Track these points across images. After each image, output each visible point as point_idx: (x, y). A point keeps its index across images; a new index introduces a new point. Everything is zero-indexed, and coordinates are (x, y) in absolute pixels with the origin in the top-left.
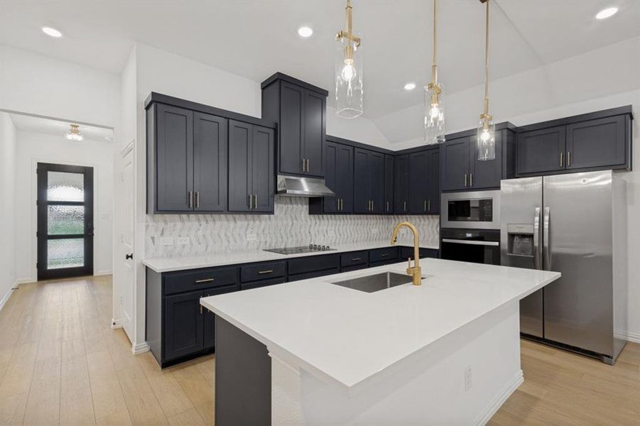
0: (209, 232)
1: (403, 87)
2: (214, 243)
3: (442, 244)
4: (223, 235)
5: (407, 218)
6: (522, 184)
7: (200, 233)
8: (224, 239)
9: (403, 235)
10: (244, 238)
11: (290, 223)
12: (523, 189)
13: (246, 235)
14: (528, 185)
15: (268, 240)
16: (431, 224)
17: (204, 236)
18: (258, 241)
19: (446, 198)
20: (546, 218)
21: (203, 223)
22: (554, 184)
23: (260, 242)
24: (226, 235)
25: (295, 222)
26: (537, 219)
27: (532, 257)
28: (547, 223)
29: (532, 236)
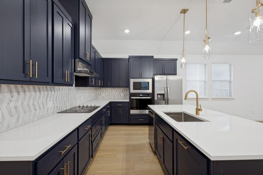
0: (20, 102)
1: (124, 31)
2: (25, 113)
3: (130, 99)
4: (31, 104)
5: (105, 89)
6: (161, 77)
7: (12, 105)
8: (32, 108)
9: (104, 96)
10: (46, 106)
11: (68, 92)
12: (161, 79)
13: (46, 103)
14: (163, 78)
15: (59, 105)
16: (117, 91)
17: (16, 107)
18: (53, 107)
19: (132, 81)
20: (168, 89)
21: (15, 94)
22: (170, 78)
23: (54, 107)
24: (33, 104)
25: (70, 92)
26: (166, 89)
27: (164, 101)
28: (168, 90)
29: (163, 95)
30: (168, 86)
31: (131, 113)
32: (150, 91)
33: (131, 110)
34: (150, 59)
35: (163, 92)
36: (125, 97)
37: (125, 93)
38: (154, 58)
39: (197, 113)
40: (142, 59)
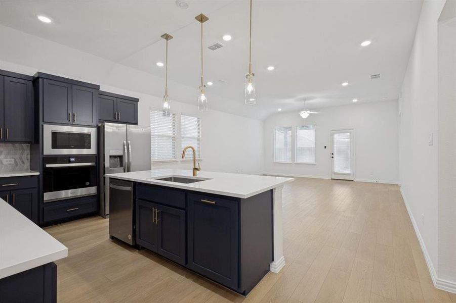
3: (44, 169)
12: (117, 131)
14: (119, 128)
20: (130, 146)
22: (132, 129)
26: (126, 147)
27: (122, 168)
28: (130, 149)
29: (121, 157)
30: (129, 142)
31: (45, 199)
32: (92, 151)
33: (45, 193)
34: (93, 91)
35: (120, 153)
36: (18, 167)
37: (17, 156)
38: (101, 90)
39: (194, 174)
40: (75, 87)
